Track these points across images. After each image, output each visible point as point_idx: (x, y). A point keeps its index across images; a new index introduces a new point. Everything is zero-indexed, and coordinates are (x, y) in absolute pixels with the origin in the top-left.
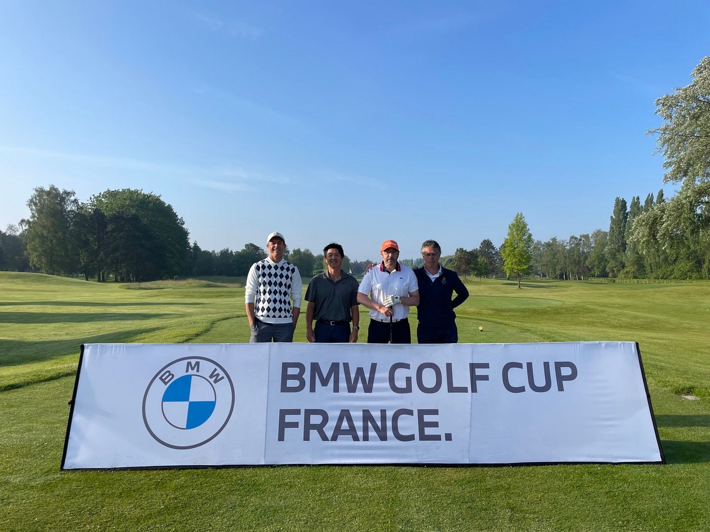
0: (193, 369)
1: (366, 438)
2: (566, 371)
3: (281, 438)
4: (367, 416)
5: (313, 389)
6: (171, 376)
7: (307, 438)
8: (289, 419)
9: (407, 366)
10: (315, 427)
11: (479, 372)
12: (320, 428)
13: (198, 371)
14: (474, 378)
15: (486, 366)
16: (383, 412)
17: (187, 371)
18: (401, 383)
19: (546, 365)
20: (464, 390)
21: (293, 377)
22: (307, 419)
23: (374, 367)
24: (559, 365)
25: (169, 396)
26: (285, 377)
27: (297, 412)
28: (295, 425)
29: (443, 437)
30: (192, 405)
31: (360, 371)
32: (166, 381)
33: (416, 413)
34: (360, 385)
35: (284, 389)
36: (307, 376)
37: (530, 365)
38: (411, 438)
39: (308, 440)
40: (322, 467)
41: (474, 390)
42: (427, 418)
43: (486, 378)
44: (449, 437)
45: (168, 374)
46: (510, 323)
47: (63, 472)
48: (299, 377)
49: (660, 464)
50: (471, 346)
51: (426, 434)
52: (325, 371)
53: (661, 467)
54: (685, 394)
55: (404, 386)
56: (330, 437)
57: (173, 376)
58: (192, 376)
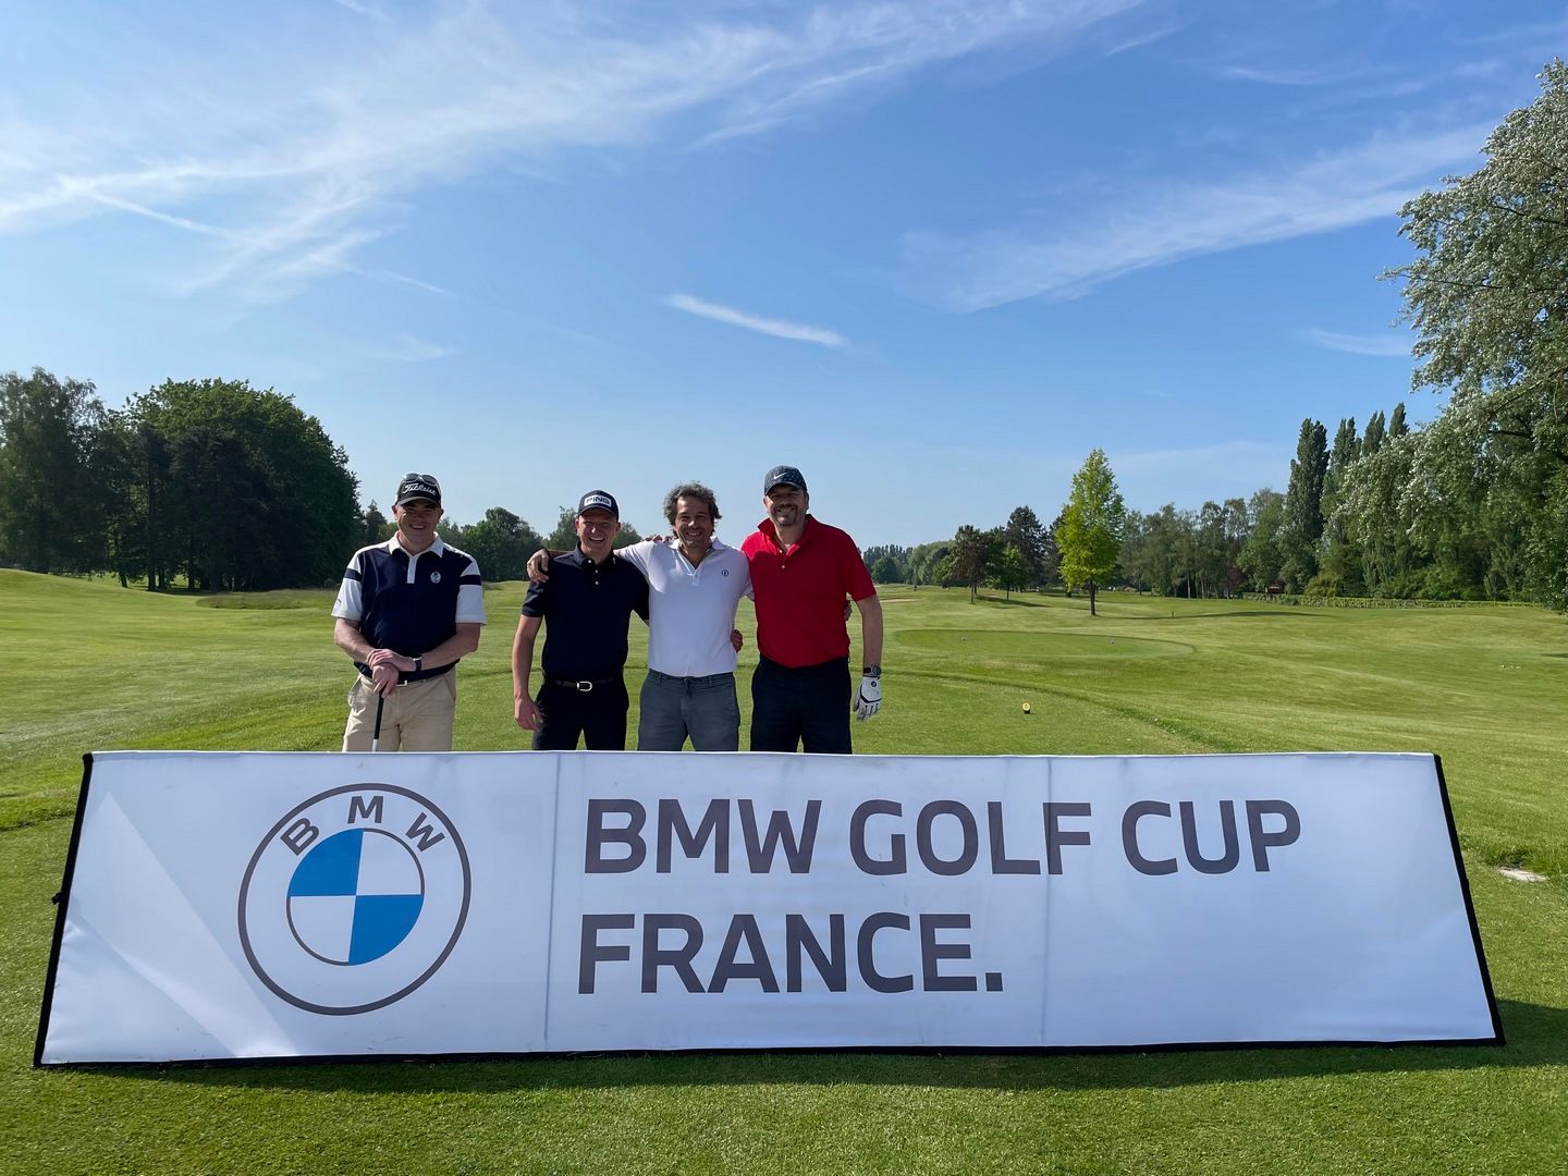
0: (365, 814)
1: (795, 984)
2: (1274, 823)
3: (587, 986)
4: (797, 930)
5: (664, 865)
6: (310, 833)
7: (649, 985)
8: (605, 938)
9: (894, 809)
10: (670, 958)
11: (1066, 824)
12: (681, 961)
13: (378, 819)
14: (1054, 839)
15: (1083, 810)
16: (837, 922)
17: (351, 820)
18: (880, 851)
19: (1227, 808)
20: (1030, 867)
21: (616, 836)
22: (650, 939)
23: (813, 809)
24: (1256, 809)
25: (303, 884)
26: (596, 836)
27: (626, 921)
28: (621, 953)
29: (982, 983)
30: (363, 903)
31: (780, 821)
32: (299, 844)
33: (915, 923)
34: (780, 854)
35: (594, 864)
36: (649, 833)
37: (1187, 809)
38: (904, 984)
39: (654, 990)
40: (685, 1059)
41: (1055, 867)
42: (944, 936)
43: (1082, 839)
44: (994, 982)
45: (303, 826)
46: (1089, 694)
47: (39, 1072)
48: (630, 835)
49: (1494, 1046)
50: (1046, 761)
51: (940, 974)
52: (694, 819)
53: (1496, 1052)
54: (1508, 867)
55: (887, 856)
56: (706, 983)
57: (316, 832)
58: (365, 833)
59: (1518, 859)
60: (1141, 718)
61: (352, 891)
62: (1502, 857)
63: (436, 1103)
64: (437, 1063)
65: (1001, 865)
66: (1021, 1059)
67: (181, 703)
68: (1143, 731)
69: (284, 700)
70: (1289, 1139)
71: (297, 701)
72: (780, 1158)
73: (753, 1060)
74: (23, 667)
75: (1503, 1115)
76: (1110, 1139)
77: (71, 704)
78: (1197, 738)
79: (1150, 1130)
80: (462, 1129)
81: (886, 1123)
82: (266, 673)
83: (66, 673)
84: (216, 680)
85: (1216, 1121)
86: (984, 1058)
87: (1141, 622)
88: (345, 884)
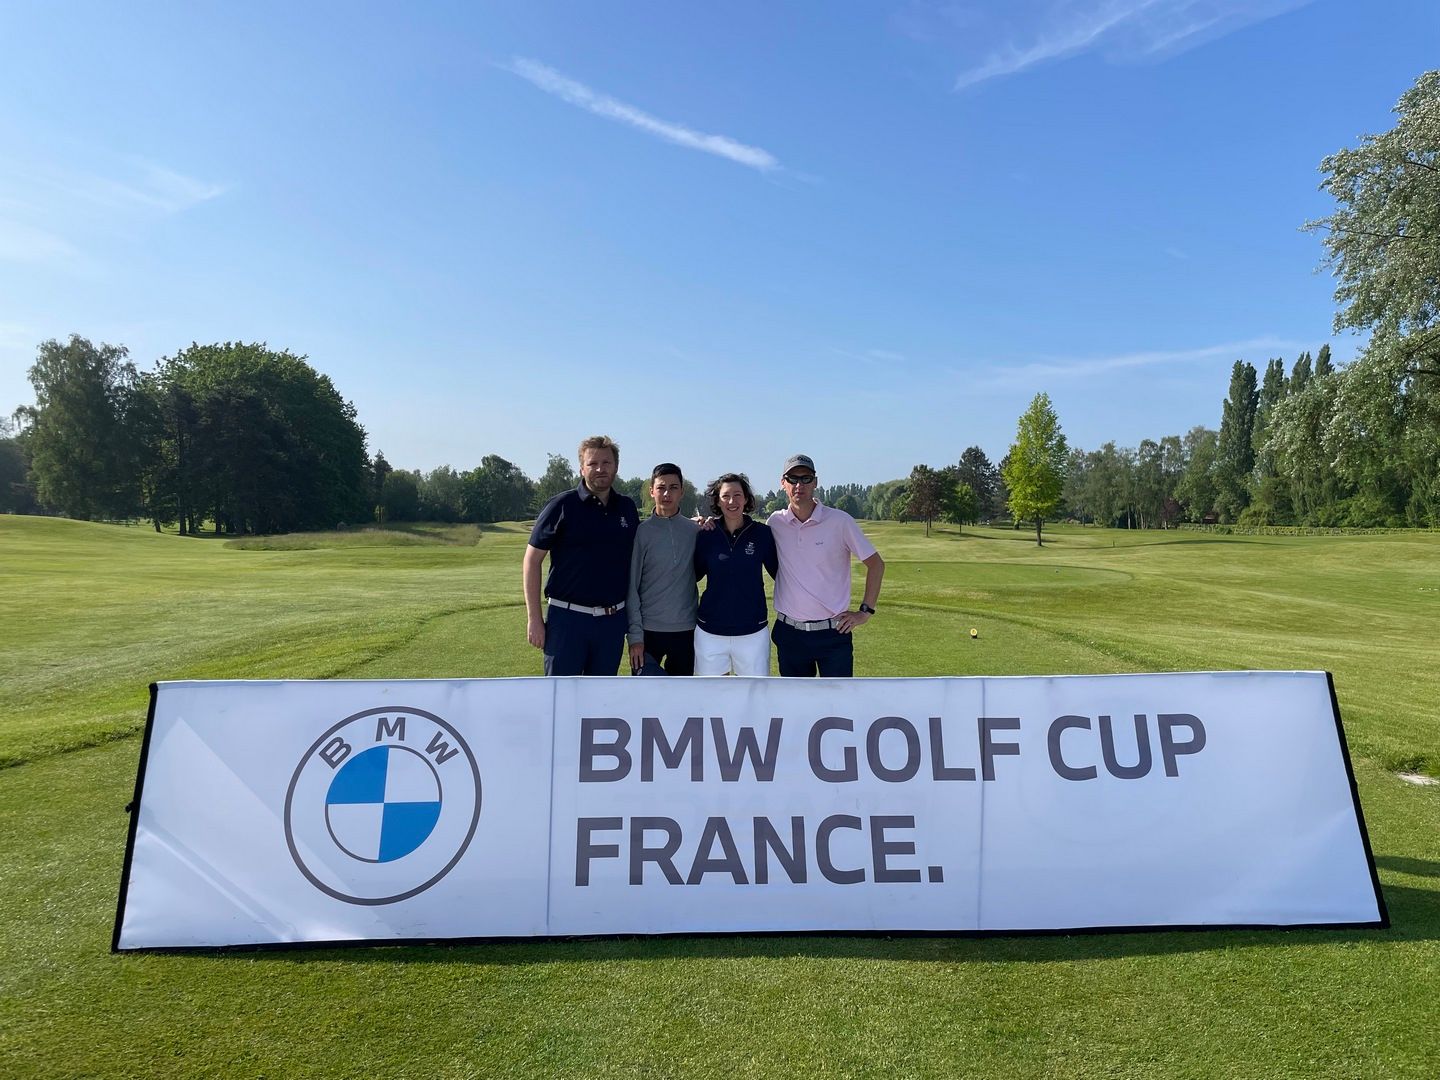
0: (391, 733)
1: (762, 877)
2: (1182, 734)
3: (582, 879)
4: (763, 829)
5: (647, 775)
6: (344, 750)
7: (636, 878)
8: (598, 838)
9: (846, 725)
10: (653, 855)
11: (998, 736)
12: (664, 857)
13: (402, 737)
14: (988, 750)
15: (1013, 724)
16: (798, 824)
17: (379, 738)
18: (834, 761)
19: (1141, 721)
20: (967, 775)
21: (605, 750)
22: (636, 838)
23: (776, 726)
24: (1167, 722)
25: (340, 792)
26: (588, 750)
27: (615, 823)
28: (611, 851)
29: (925, 875)
30: (391, 809)
31: (747, 736)
32: (335, 759)
33: (866, 824)
34: (747, 767)
35: (587, 774)
36: (634, 747)
37: (1105, 722)
38: (857, 876)
39: (640, 883)
40: (668, 941)
41: (988, 774)
42: (891, 835)
43: (1012, 749)
44: (936, 875)
45: (338, 744)
46: (1032, 620)
47: (115, 957)
48: (617, 749)
49: (1380, 929)
50: (980, 682)
51: (889, 867)
52: (673, 735)
53: (1381, 933)
54: (1407, 772)
55: (840, 766)
56: (685, 874)
57: (349, 748)
58: (390, 749)
59: (1417, 765)
60: (1079, 641)
61: (380, 799)
62: (1402, 764)
63: (456, 979)
64: (456, 946)
66: (960, 940)
67: (215, 637)
68: (1081, 653)
69: (308, 633)
70: (1193, 1008)
71: (318, 634)
72: (750, 1023)
73: (727, 942)
74: (72, 606)
75: (1382, 988)
76: (1036, 1007)
77: (116, 639)
78: (1129, 659)
79: (1071, 1001)
80: (479, 1000)
81: (841, 994)
82: (286, 609)
83: (110, 611)
84: (243, 615)
85: (1129, 993)
86: (927, 940)
87: (1084, 551)
88: (374, 793)
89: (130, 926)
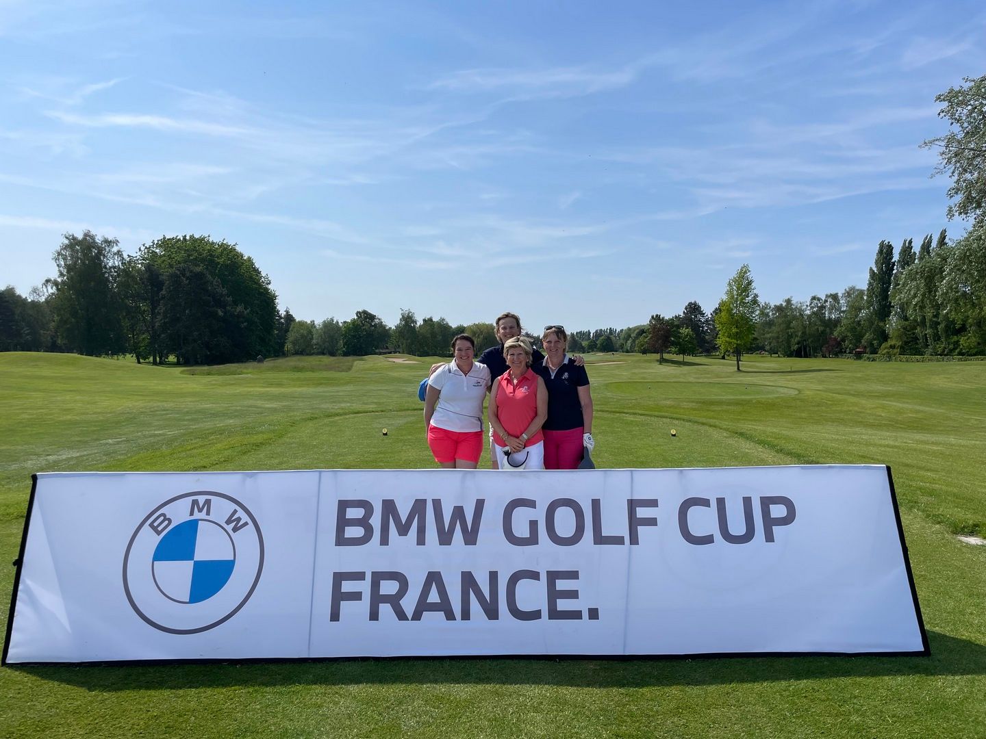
0: (200, 510)
1: (466, 615)
2: (778, 511)
3: (335, 616)
4: (468, 580)
5: (384, 541)
6: (167, 522)
7: (374, 616)
8: (347, 586)
9: (531, 504)
10: (387, 599)
11: (642, 513)
12: (394, 601)
13: (208, 513)
14: (634, 523)
15: (653, 503)
16: (493, 576)
17: (192, 514)
18: (522, 531)
19: (747, 502)
20: (619, 540)
21: (355, 522)
22: (375, 586)
23: (480, 504)
24: (766, 502)
25: (163, 553)
26: (343, 522)
27: (360, 576)
28: (357, 596)
29: (585, 615)
30: (198, 565)
31: (459, 512)
32: (160, 529)
33: (543, 577)
34: (458, 535)
35: (341, 541)
36: (376, 521)
37: (721, 502)
38: (536, 615)
39: (377, 619)
40: (396, 662)
41: (634, 540)
42: (561, 585)
43: (652, 522)
44: (594, 614)
45: (162, 518)
46: (717, 422)
47: (3, 668)
48: (364, 522)
49: (922, 656)
50: (629, 473)
51: (559, 609)
52: (404, 512)
53: (924, 661)
54: (966, 535)
55: (527, 534)
56: (410, 615)
57: (170, 521)
58: (200, 522)
59: (974, 530)
60: (747, 438)
61: (192, 558)
62: (963, 528)
64: (242, 665)
65: (599, 539)
66: (611, 662)
68: (746, 446)
73: (437, 663)
78: (781, 451)
83: (95, 417)
86: (586, 662)
88: (187, 554)
89: (13, 647)
